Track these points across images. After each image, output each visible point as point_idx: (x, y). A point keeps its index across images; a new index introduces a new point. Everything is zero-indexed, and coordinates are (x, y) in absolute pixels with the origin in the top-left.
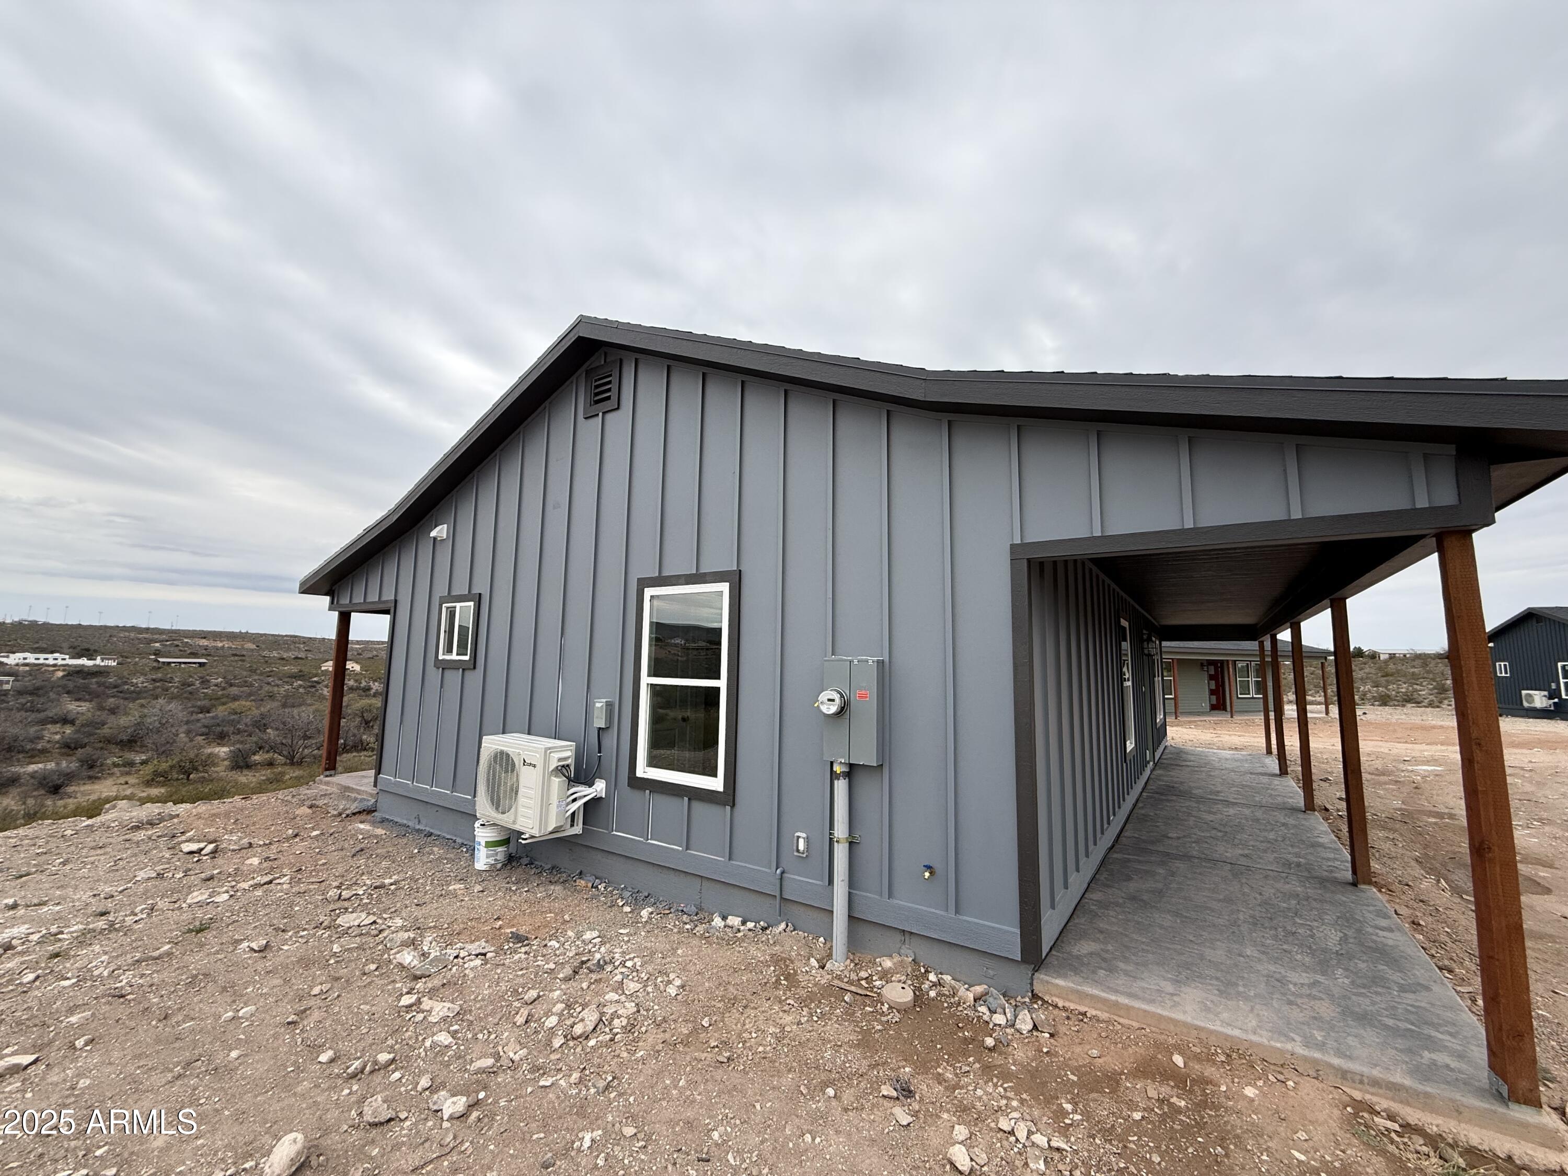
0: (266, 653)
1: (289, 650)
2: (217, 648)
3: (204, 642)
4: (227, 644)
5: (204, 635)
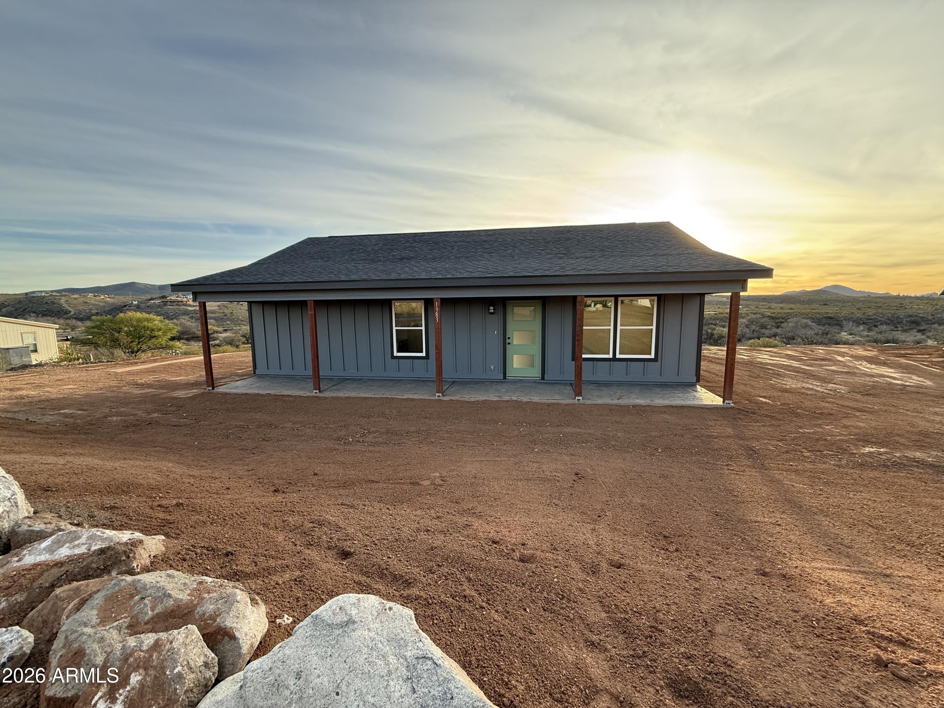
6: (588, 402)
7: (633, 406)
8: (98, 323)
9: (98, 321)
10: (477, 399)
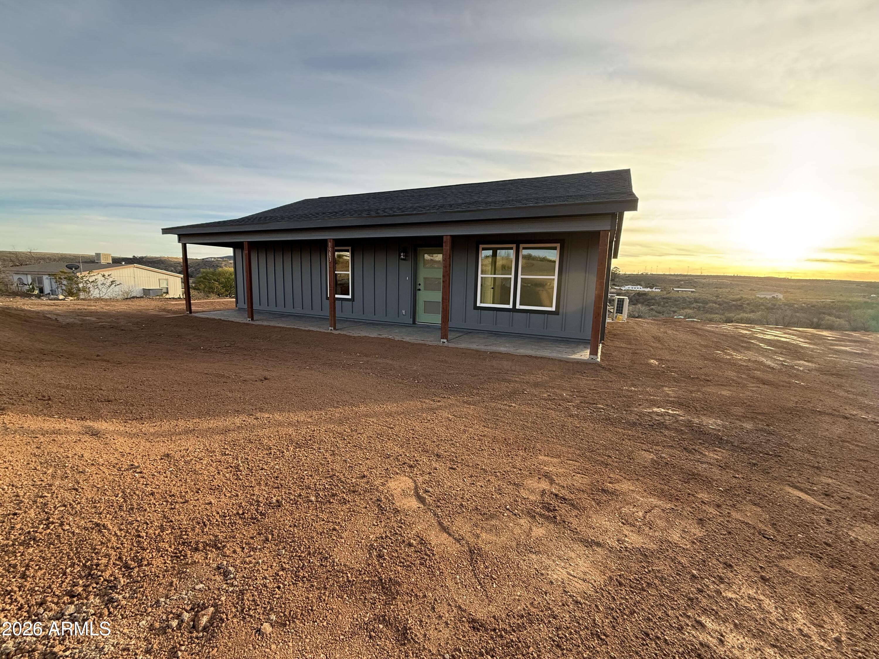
6: (451, 345)
7: (491, 353)
8: (204, 274)
9: (204, 272)
10: (359, 335)
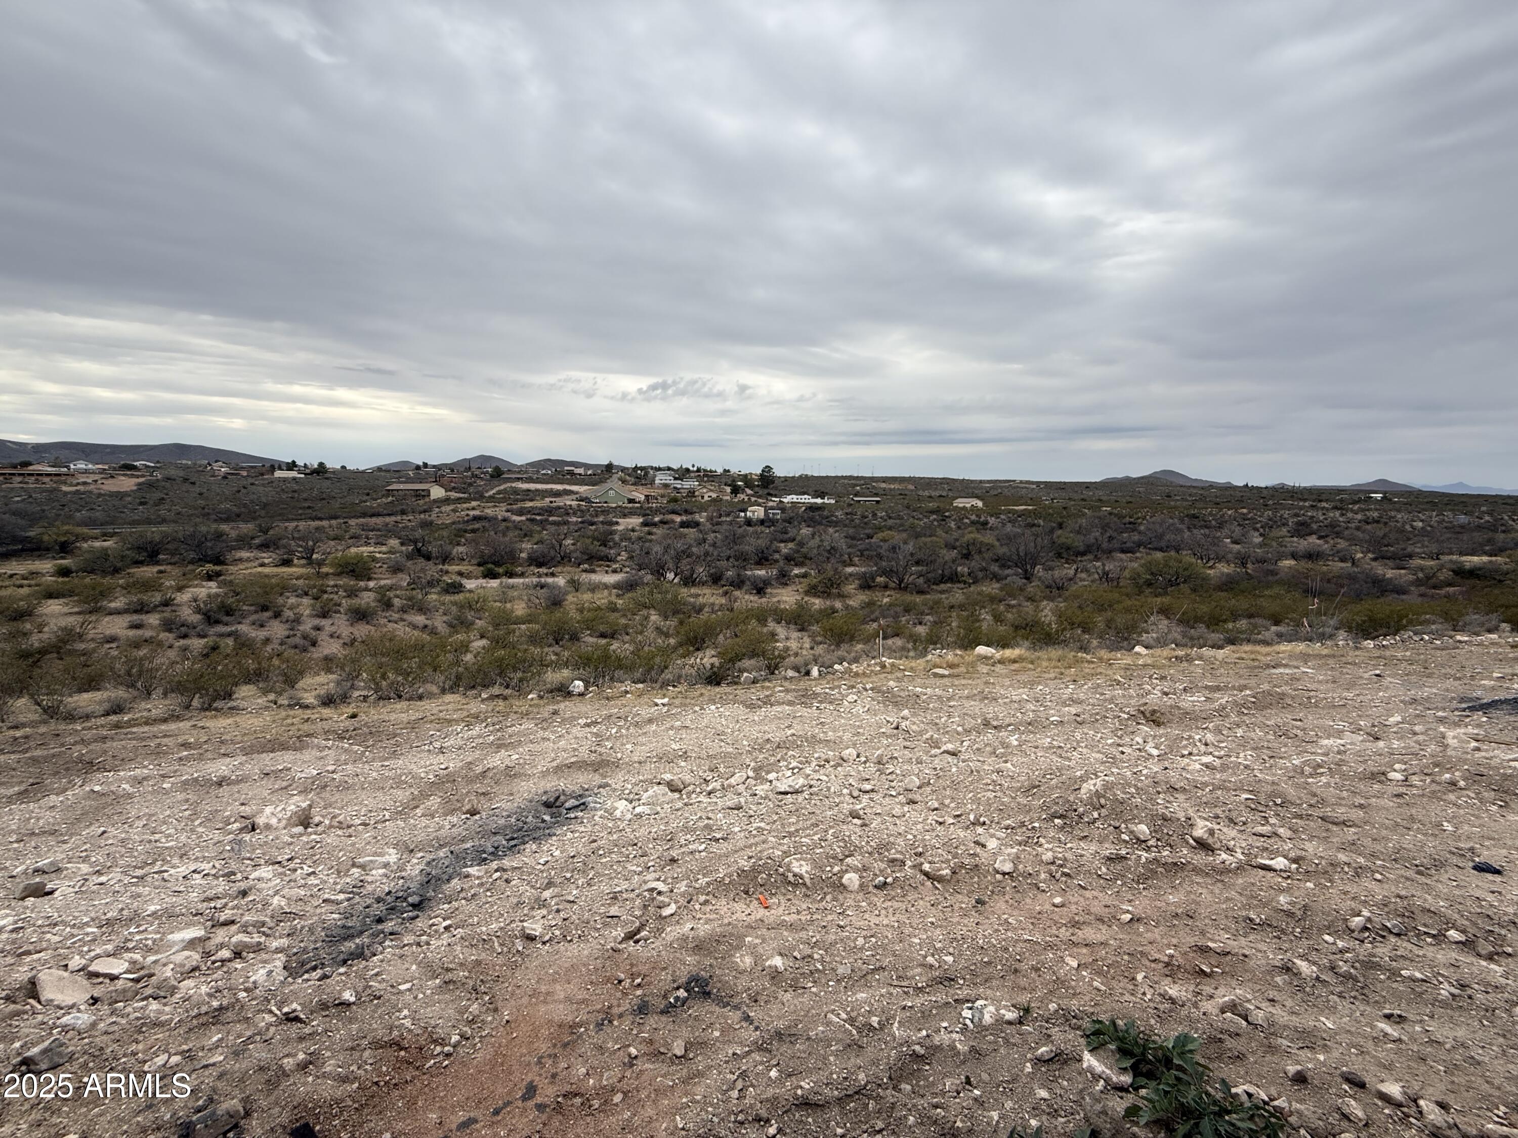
0: (920, 493)
1: (936, 489)
2: (890, 489)
3: (883, 485)
4: (897, 486)
5: (885, 480)
